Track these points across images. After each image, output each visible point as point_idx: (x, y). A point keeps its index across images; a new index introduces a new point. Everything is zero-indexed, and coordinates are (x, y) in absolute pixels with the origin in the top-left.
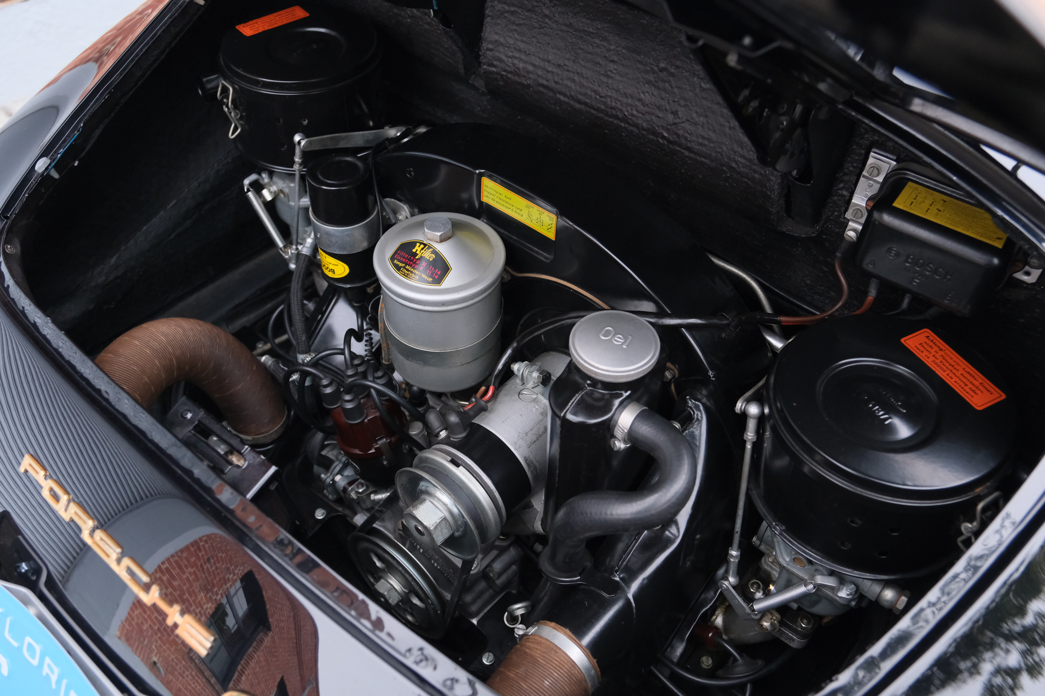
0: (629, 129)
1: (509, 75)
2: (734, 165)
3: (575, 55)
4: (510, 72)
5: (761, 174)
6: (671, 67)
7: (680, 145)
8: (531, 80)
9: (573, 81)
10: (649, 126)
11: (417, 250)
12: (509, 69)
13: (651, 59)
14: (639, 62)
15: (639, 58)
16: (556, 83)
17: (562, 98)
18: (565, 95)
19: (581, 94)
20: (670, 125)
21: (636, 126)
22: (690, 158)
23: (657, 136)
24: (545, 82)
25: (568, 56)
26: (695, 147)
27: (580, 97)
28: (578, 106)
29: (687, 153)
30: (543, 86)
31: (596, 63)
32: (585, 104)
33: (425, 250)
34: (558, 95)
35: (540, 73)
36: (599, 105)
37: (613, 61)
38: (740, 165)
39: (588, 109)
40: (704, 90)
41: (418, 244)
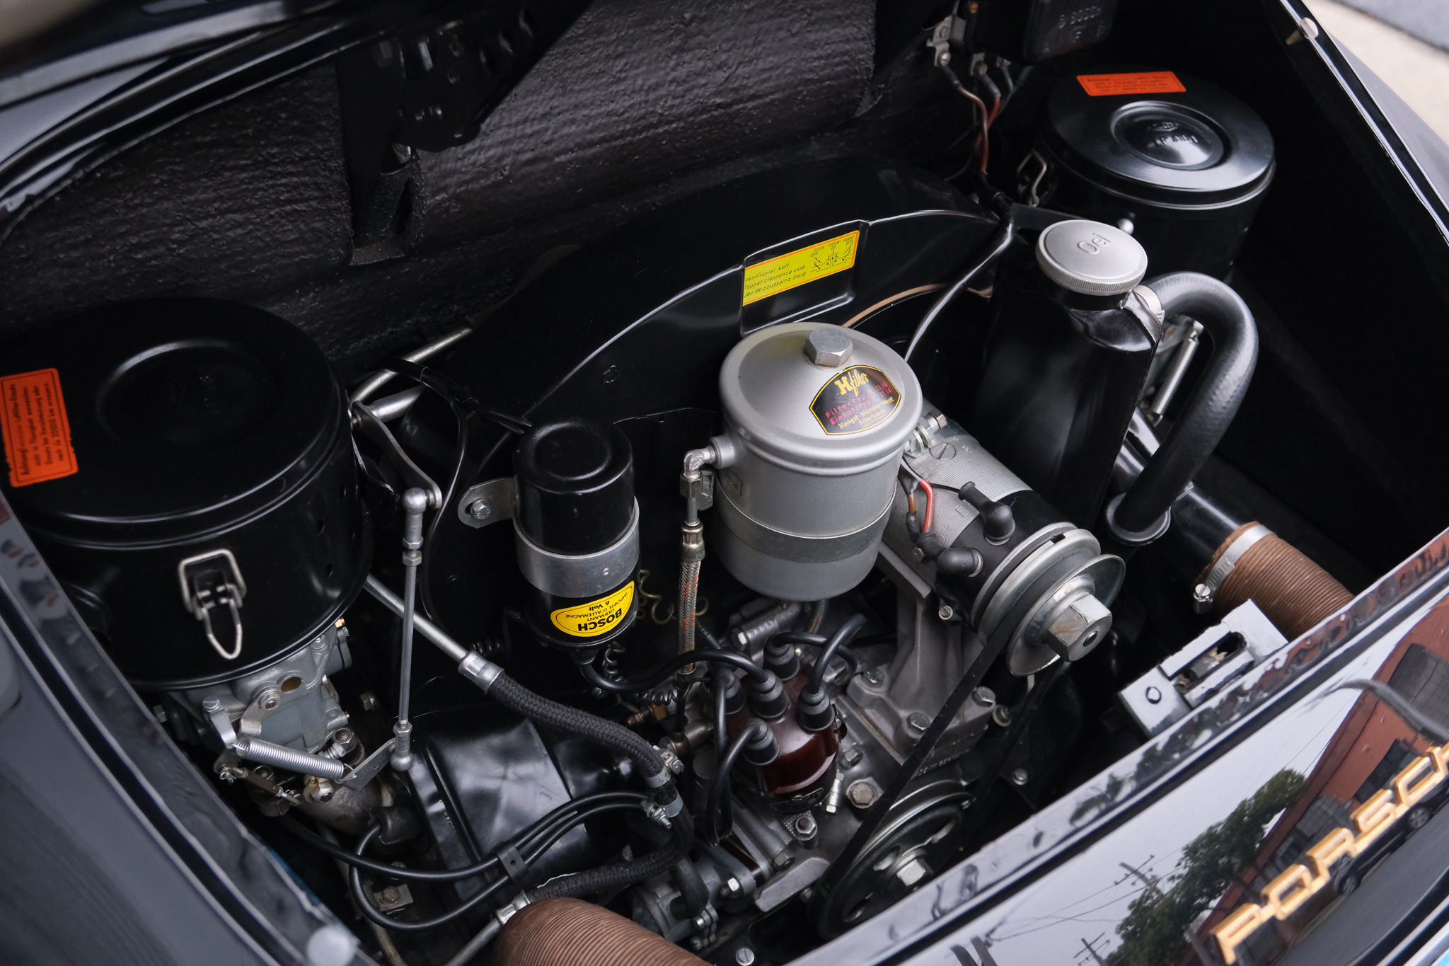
0: (670, 129)
1: (470, 186)
2: (811, 76)
3: (561, 85)
4: (472, 180)
5: (846, 62)
6: (700, 11)
7: (740, 101)
8: (507, 168)
9: (573, 122)
10: (695, 106)
11: (846, 388)
12: (468, 177)
13: (672, 17)
14: (655, 32)
15: (654, 27)
16: (548, 143)
17: (563, 158)
18: (564, 152)
19: (591, 131)
20: (721, 85)
21: (679, 118)
22: (755, 108)
23: (709, 111)
24: (529, 155)
25: (551, 92)
26: (760, 88)
27: (589, 137)
28: (591, 152)
29: (750, 105)
30: (530, 162)
31: (597, 74)
32: (602, 140)
33: (853, 379)
34: (557, 160)
35: (515, 147)
36: (621, 129)
37: (621, 55)
38: (818, 70)
39: (606, 145)
40: (750, 11)
41: (838, 383)
